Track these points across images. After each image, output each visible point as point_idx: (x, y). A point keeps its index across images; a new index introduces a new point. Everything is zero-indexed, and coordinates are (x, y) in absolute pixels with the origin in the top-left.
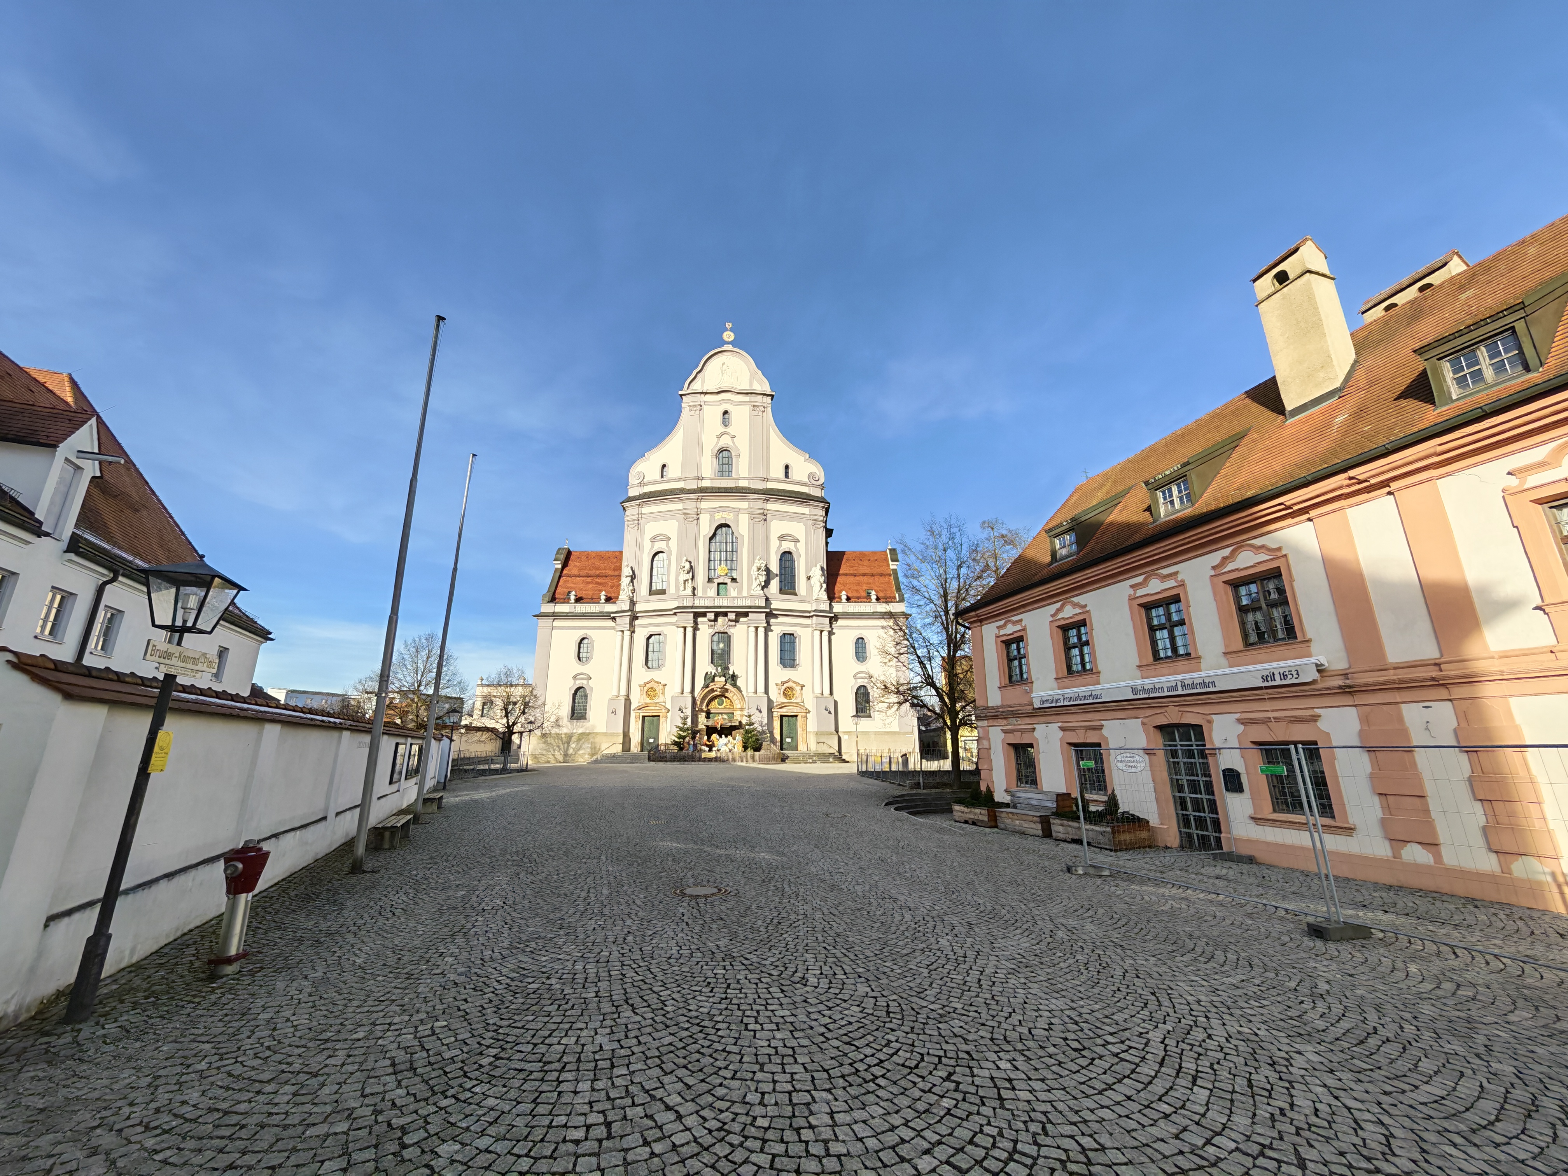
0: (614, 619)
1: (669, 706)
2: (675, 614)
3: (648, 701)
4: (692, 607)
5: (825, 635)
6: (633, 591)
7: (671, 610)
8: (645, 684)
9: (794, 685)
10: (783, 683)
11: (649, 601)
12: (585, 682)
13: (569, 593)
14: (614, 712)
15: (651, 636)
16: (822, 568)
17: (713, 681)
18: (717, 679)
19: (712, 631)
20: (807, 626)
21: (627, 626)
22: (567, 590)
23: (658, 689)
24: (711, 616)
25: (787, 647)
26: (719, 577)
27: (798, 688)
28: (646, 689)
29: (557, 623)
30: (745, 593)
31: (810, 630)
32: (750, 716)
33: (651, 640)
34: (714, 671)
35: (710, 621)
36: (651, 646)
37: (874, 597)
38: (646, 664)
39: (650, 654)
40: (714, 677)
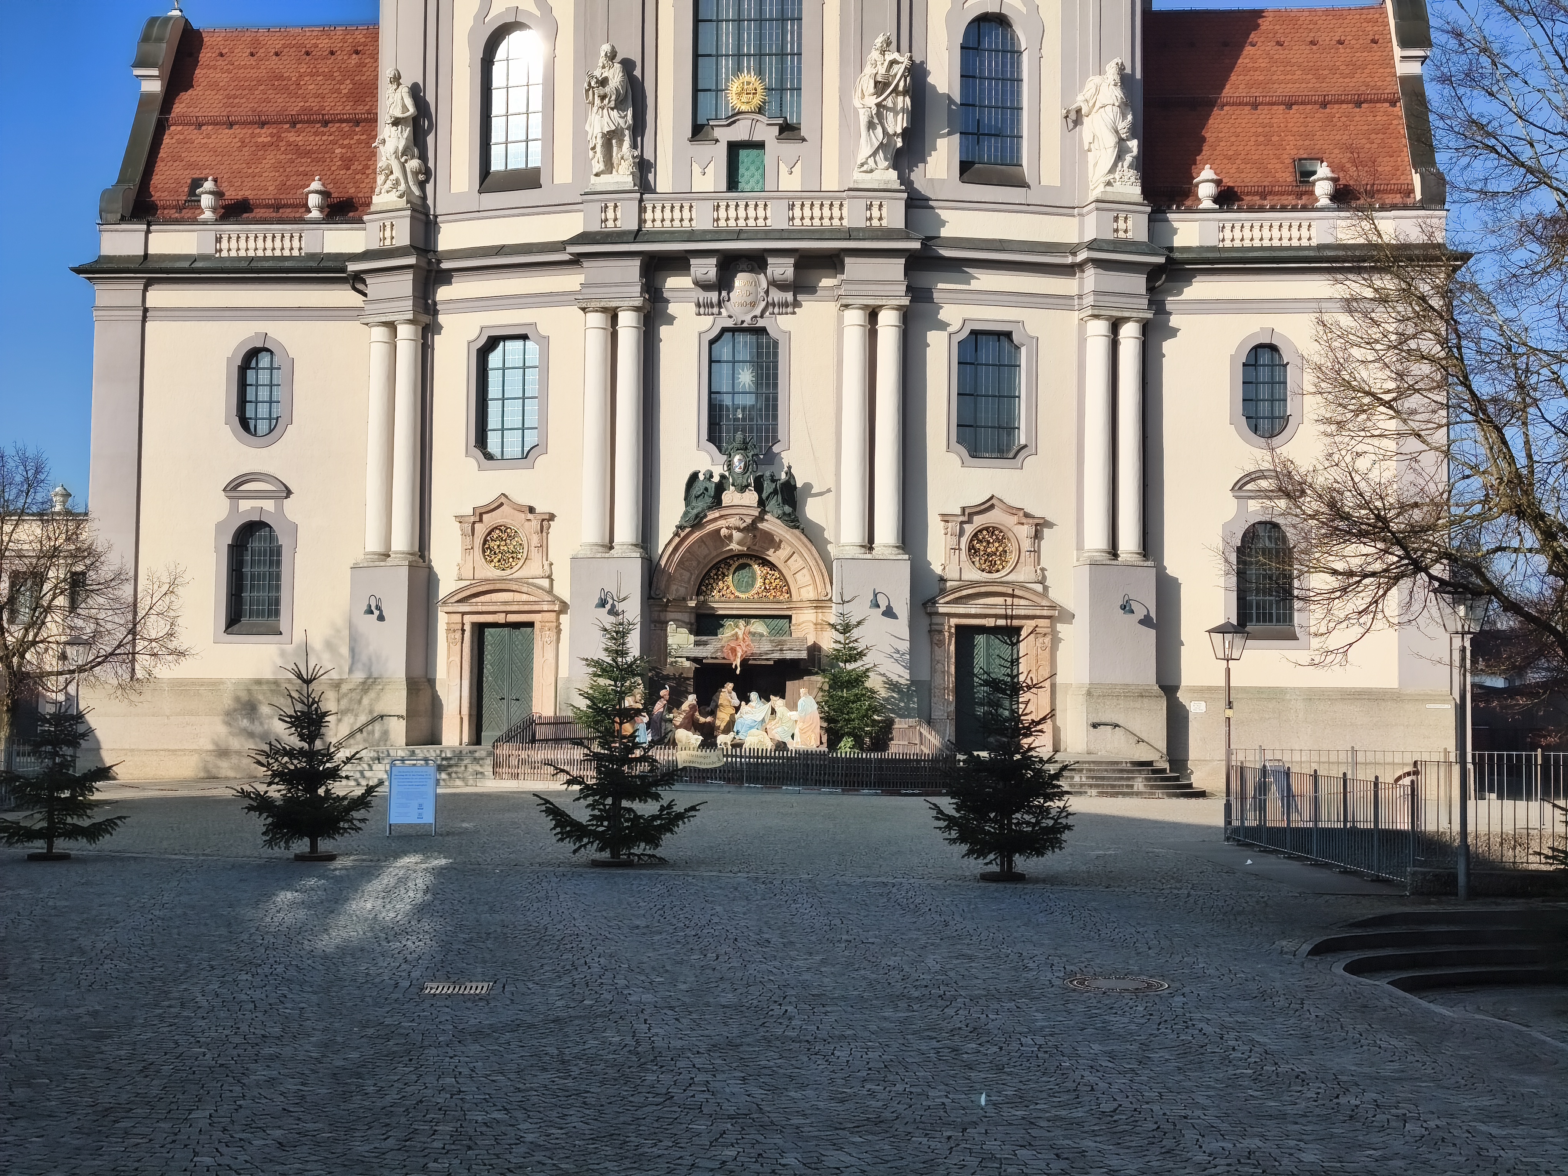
0: (356, 281)
1: (563, 590)
2: (576, 261)
3: (490, 571)
4: (637, 235)
5: (1129, 332)
6: (425, 175)
7: (559, 246)
8: (480, 514)
9: (1006, 521)
10: (969, 514)
11: (478, 213)
12: (269, 505)
13: (197, 183)
14: (375, 610)
15: (493, 343)
16: (1125, 81)
17: (717, 502)
18: (730, 497)
19: (708, 324)
20: (1062, 302)
21: (406, 308)
22: (187, 177)
23: (527, 529)
24: (707, 269)
25: (987, 380)
26: (734, 117)
27: (1024, 532)
28: (481, 530)
29: (158, 297)
30: (831, 182)
31: (1075, 316)
32: (846, 629)
33: (494, 359)
34: (718, 471)
35: (705, 286)
36: (494, 378)
37: (1322, 189)
38: (481, 440)
39: (493, 409)
40: (720, 488)
